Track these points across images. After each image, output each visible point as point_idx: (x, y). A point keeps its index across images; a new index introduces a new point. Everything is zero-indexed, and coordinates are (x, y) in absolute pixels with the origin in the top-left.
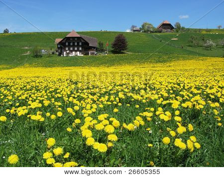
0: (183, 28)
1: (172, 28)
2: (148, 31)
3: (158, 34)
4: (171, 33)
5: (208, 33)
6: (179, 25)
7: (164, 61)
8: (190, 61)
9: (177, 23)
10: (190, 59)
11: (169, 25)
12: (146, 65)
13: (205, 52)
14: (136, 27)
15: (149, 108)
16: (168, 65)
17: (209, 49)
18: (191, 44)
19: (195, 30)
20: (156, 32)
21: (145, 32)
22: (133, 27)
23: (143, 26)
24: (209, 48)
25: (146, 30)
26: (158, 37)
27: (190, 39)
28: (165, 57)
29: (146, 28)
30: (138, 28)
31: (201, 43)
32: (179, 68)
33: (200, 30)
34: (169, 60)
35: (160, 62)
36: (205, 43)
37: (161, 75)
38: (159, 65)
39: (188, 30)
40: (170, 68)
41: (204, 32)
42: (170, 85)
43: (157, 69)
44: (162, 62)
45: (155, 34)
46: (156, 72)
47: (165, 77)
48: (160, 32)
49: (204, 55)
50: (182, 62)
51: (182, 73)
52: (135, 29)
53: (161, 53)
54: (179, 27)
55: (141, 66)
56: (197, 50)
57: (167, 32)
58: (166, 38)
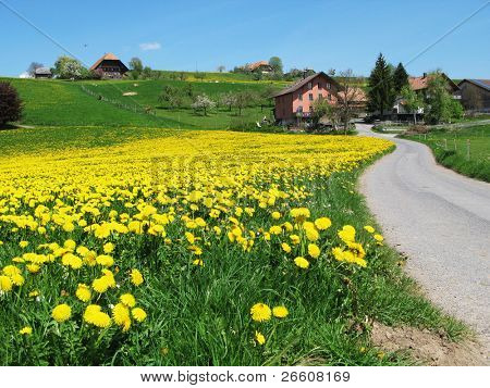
0: (147, 71)
1: (123, 69)
2: (70, 75)
3: (94, 83)
4: (122, 81)
5: (200, 80)
6: (140, 63)
7: (109, 143)
8: (165, 140)
9: (134, 59)
10: (164, 137)
11: (118, 63)
12: (67, 153)
13: (196, 120)
14: (41, 66)
15: (46, 245)
16: (117, 150)
17: (202, 113)
18: (164, 103)
19: (173, 75)
20: (88, 78)
21: (62, 77)
22: (35, 66)
23: (58, 65)
24: (201, 111)
25: (65, 74)
26: (94, 89)
27: (163, 93)
28: (111, 134)
29: (65, 69)
30: (46, 69)
31: (186, 101)
32: (141, 156)
33: (182, 73)
34: (120, 139)
35: (99, 144)
36: (195, 100)
37: (100, 173)
38: (98, 151)
39: (160, 73)
40: (120, 158)
41: (191, 79)
42: (112, 192)
43: (93, 160)
44: (104, 145)
45: (86, 82)
46: (90, 167)
47: (109, 176)
48: (98, 78)
49: (192, 127)
50: (147, 144)
51: (145, 165)
52: (38, 71)
53: (101, 124)
54: (138, 68)
55: (58, 157)
56: (178, 116)
57: (113, 80)
58: (111, 92)
